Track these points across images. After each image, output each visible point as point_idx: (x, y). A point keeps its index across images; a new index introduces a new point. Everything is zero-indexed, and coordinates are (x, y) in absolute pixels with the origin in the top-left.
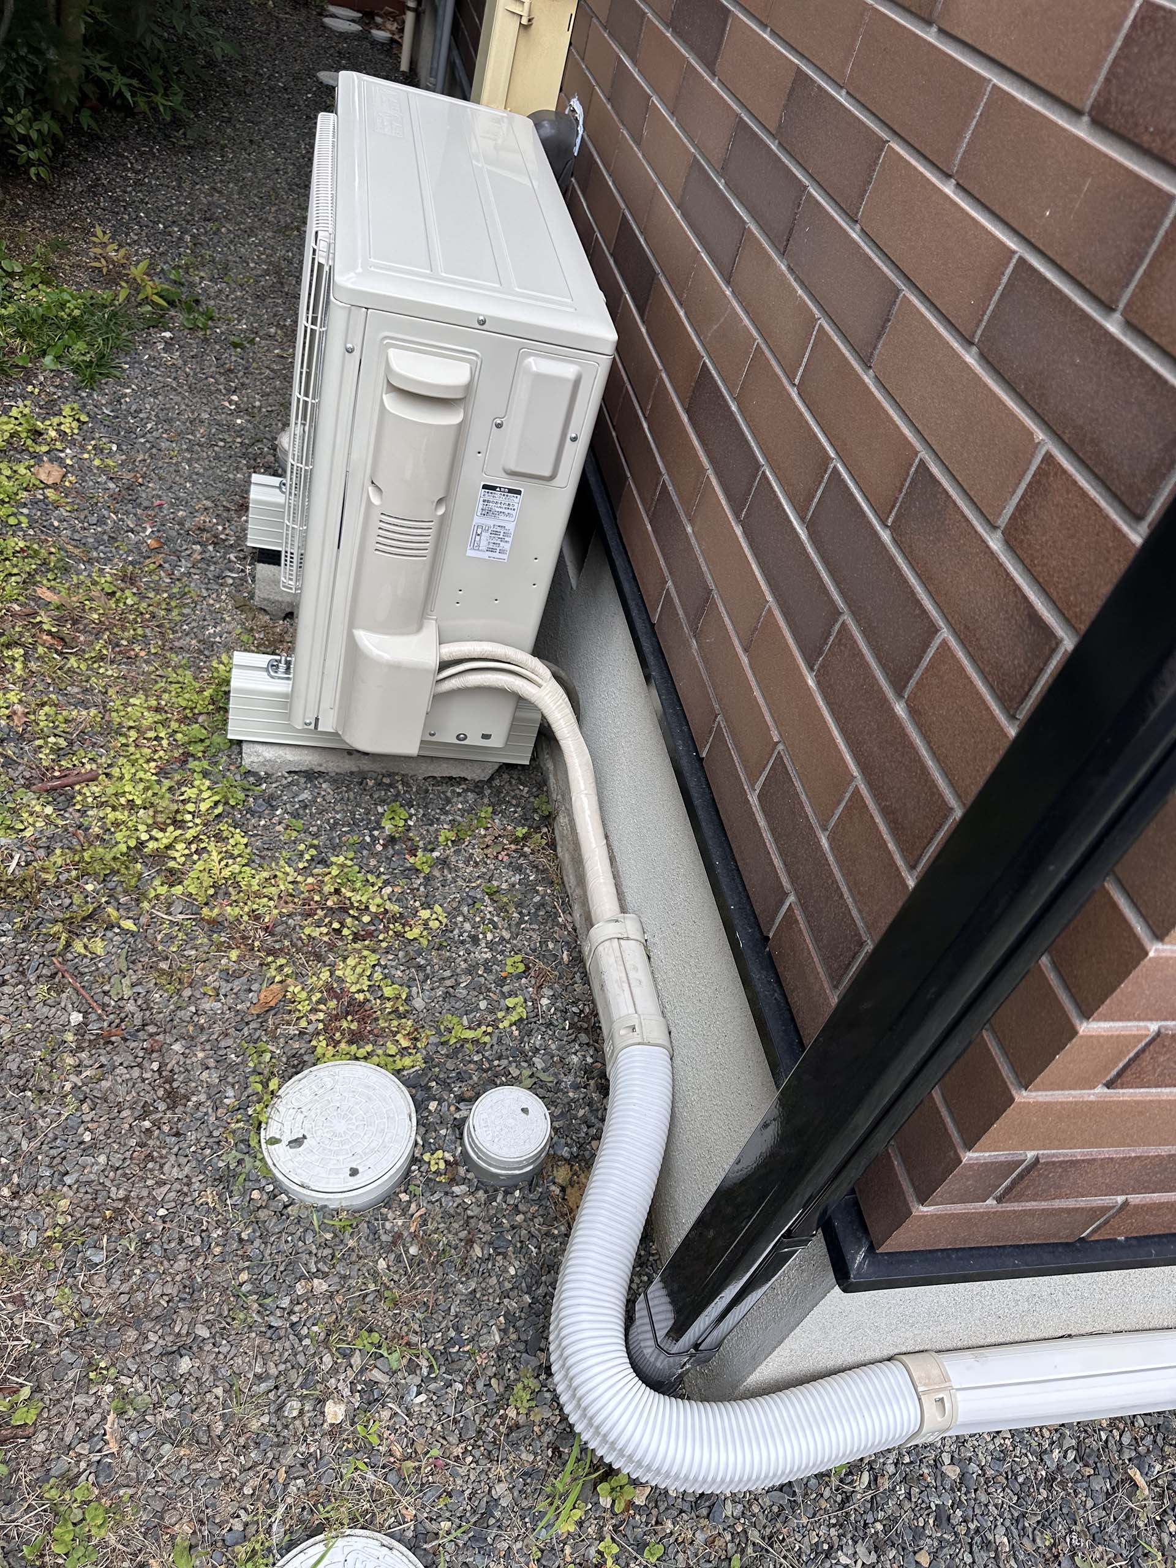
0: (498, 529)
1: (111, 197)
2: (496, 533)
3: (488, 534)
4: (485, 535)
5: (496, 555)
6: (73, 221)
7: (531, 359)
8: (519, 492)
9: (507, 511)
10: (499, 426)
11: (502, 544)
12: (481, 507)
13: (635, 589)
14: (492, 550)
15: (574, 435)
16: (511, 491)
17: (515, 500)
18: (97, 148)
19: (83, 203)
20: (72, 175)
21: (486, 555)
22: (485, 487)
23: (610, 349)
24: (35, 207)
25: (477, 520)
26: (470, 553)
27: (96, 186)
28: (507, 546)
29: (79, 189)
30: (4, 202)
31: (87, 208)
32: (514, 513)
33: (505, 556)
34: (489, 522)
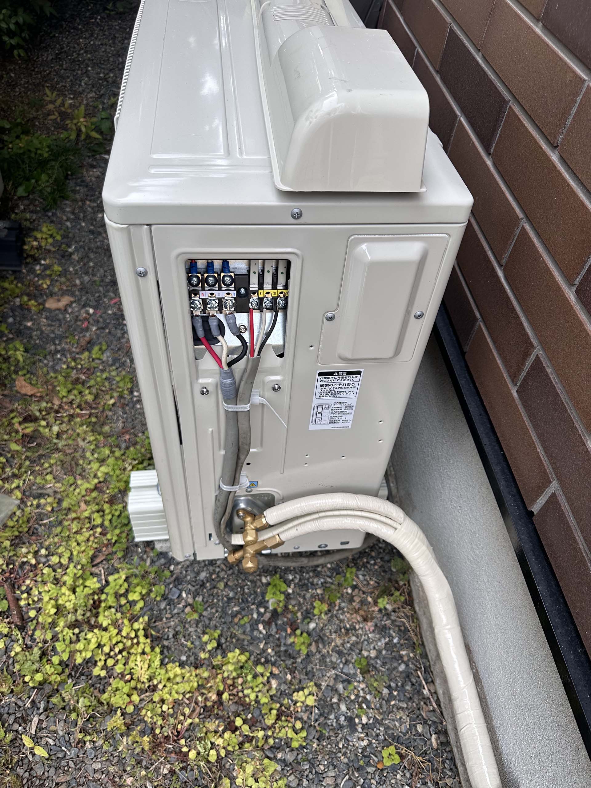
0: (339, 405)
1: (70, 60)
2: (337, 408)
3: (329, 411)
4: (326, 413)
5: (340, 425)
6: (46, 81)
7: (364, 246)
8: (359, 373)
9: (347, 390)
10: (331, 319)
11: (344, 416)
12: (319, 390)
13: (497, 447)
14: (335, 422)
15: (419, 313)
16: (349, 373)
17: (356, 379)
18: (62, 26)
19: (52, 67)
20: (46, 48)
21: (329, 427)
22: (321, 374)
23: (464, 216)
24: (22, 76)
25: (316, 402)
26: (312, 427)
27: (61, 53)
28: (350, 417)
29: (50, 57)
30: (2, 77)
31: (55, 70)
32: (355, 390)
33: (350, 425)
34: (329, 401)
